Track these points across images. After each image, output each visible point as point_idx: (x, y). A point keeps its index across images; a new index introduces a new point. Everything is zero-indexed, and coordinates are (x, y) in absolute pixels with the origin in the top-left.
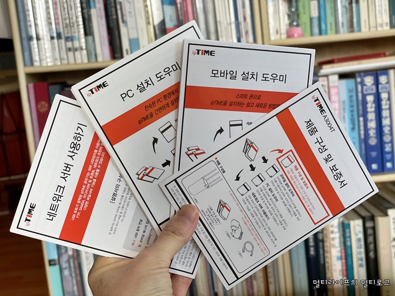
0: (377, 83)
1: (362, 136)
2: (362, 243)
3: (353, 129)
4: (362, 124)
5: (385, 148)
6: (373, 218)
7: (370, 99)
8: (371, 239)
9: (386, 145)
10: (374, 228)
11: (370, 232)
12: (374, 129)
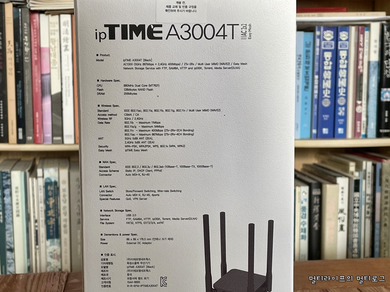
0: (336, 39)
1: (316, 96)
2: (307, 212)
3: (306, 87)
4: (316, 82)
5: (339, 111)
6: (320, 186)
7: (328, 55)
8: (316, 209)
9: (340, 109)
10: (320, 197)
11: (316, 200)
12: (328, 89)
